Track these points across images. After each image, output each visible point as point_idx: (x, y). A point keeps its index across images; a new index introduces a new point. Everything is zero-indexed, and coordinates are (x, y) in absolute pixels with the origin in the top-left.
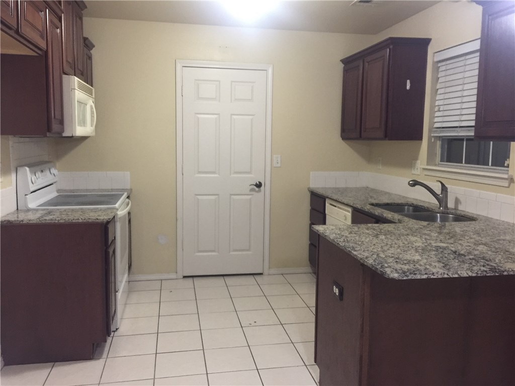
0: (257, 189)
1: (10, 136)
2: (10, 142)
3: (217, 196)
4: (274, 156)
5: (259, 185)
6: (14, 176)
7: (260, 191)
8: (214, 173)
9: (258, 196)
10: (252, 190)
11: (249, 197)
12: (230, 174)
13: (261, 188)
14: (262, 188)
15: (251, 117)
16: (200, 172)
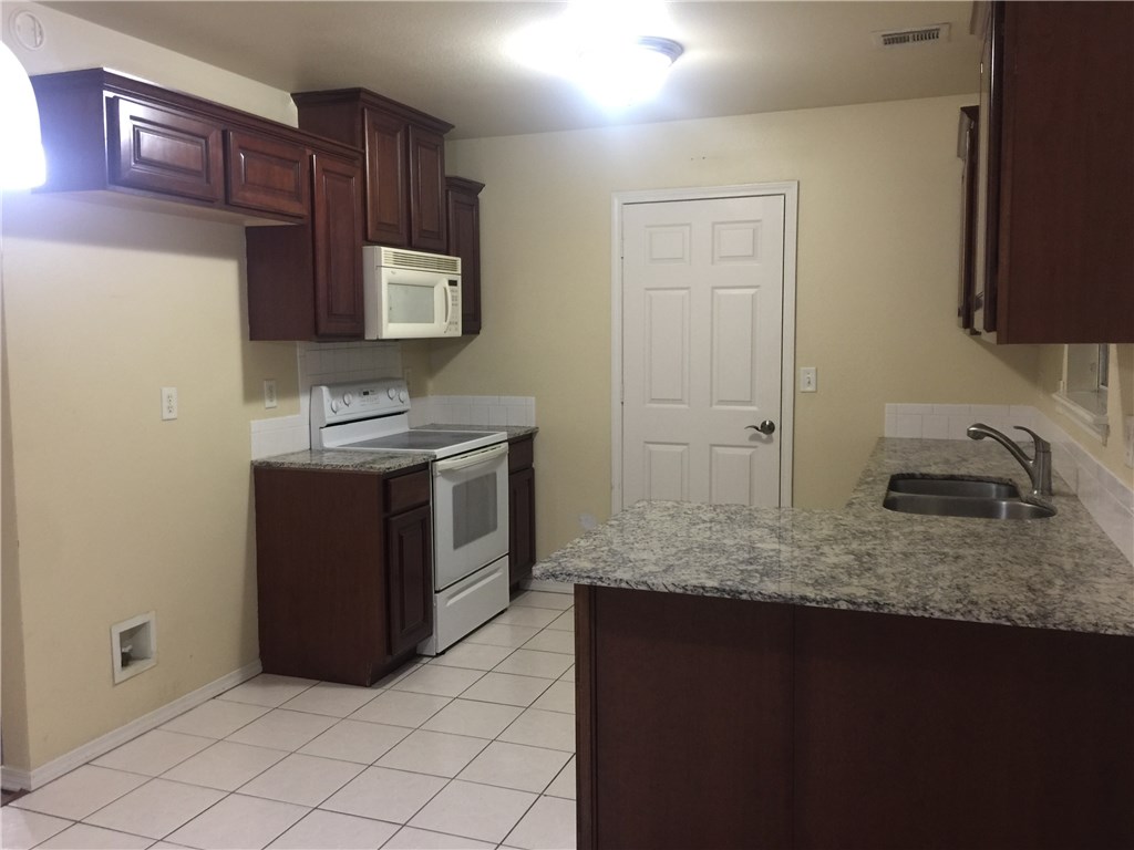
0: (764, 436)
1: (298, 343)
2: (298, 350)
3: (685, 447)
4: (802, 368)
5: (768, 428)
6: (304, 401)
7: (770, 441)
8: (680, 401)
9: (767, 451)
10: (753, 438)
11: (748, 452)
12: (711, 405)
13: (774, 434)
14: (776, 433)
15: (752, 291)
16: (653, 400)
